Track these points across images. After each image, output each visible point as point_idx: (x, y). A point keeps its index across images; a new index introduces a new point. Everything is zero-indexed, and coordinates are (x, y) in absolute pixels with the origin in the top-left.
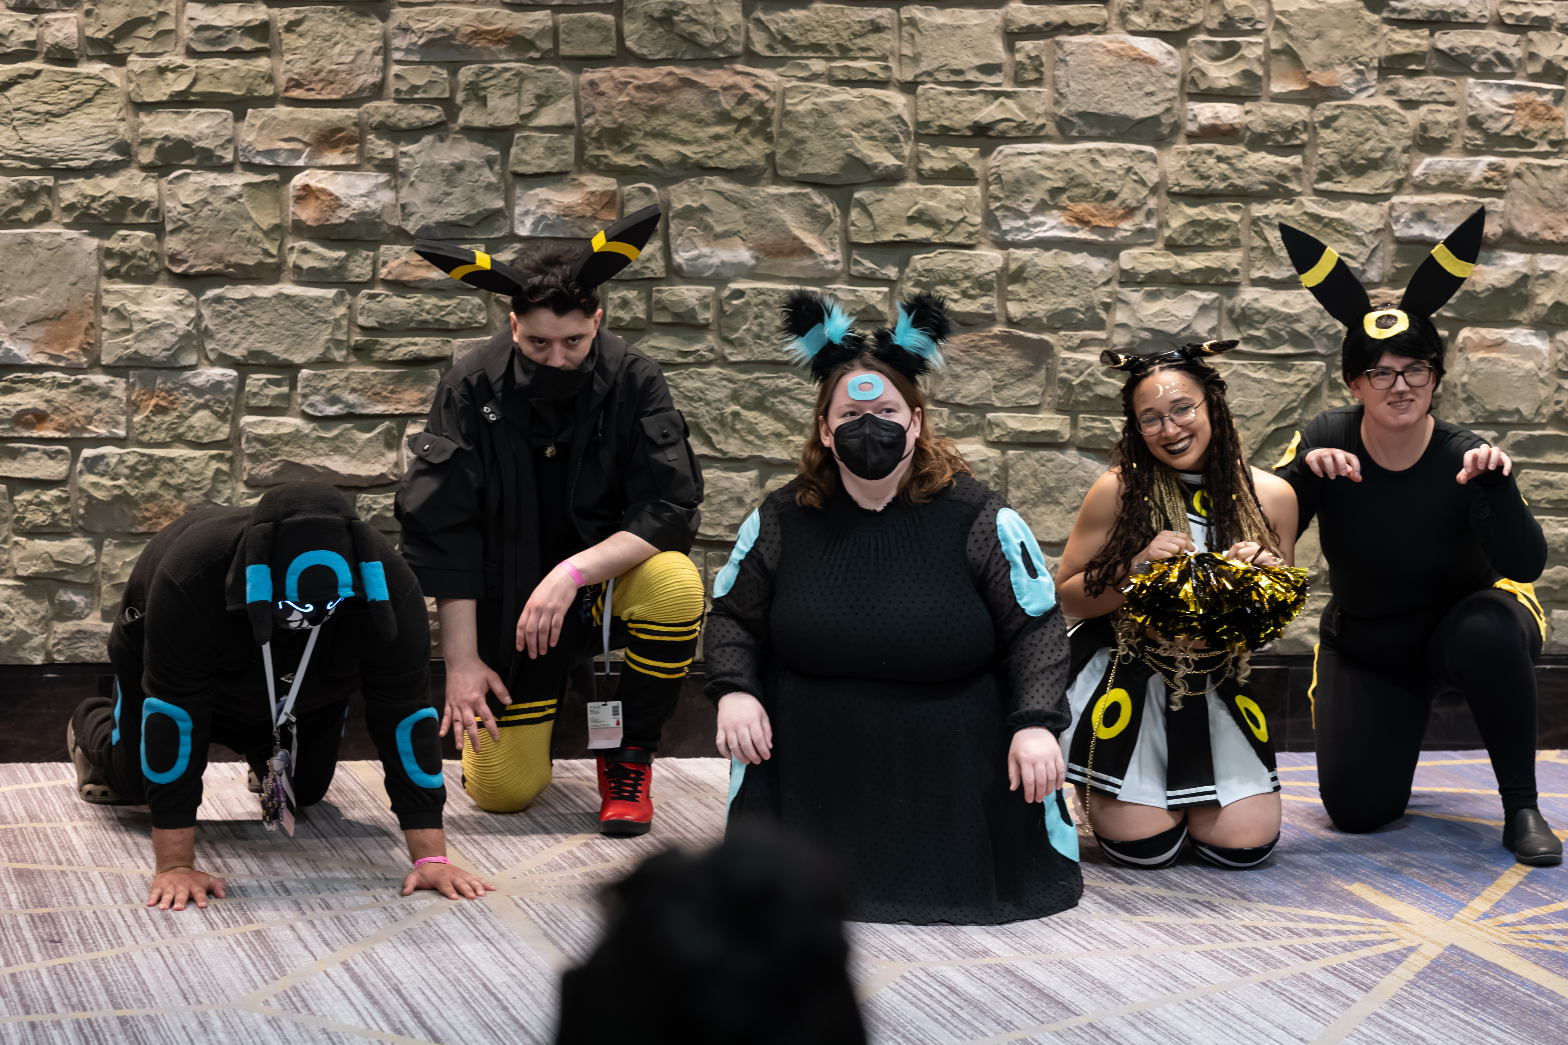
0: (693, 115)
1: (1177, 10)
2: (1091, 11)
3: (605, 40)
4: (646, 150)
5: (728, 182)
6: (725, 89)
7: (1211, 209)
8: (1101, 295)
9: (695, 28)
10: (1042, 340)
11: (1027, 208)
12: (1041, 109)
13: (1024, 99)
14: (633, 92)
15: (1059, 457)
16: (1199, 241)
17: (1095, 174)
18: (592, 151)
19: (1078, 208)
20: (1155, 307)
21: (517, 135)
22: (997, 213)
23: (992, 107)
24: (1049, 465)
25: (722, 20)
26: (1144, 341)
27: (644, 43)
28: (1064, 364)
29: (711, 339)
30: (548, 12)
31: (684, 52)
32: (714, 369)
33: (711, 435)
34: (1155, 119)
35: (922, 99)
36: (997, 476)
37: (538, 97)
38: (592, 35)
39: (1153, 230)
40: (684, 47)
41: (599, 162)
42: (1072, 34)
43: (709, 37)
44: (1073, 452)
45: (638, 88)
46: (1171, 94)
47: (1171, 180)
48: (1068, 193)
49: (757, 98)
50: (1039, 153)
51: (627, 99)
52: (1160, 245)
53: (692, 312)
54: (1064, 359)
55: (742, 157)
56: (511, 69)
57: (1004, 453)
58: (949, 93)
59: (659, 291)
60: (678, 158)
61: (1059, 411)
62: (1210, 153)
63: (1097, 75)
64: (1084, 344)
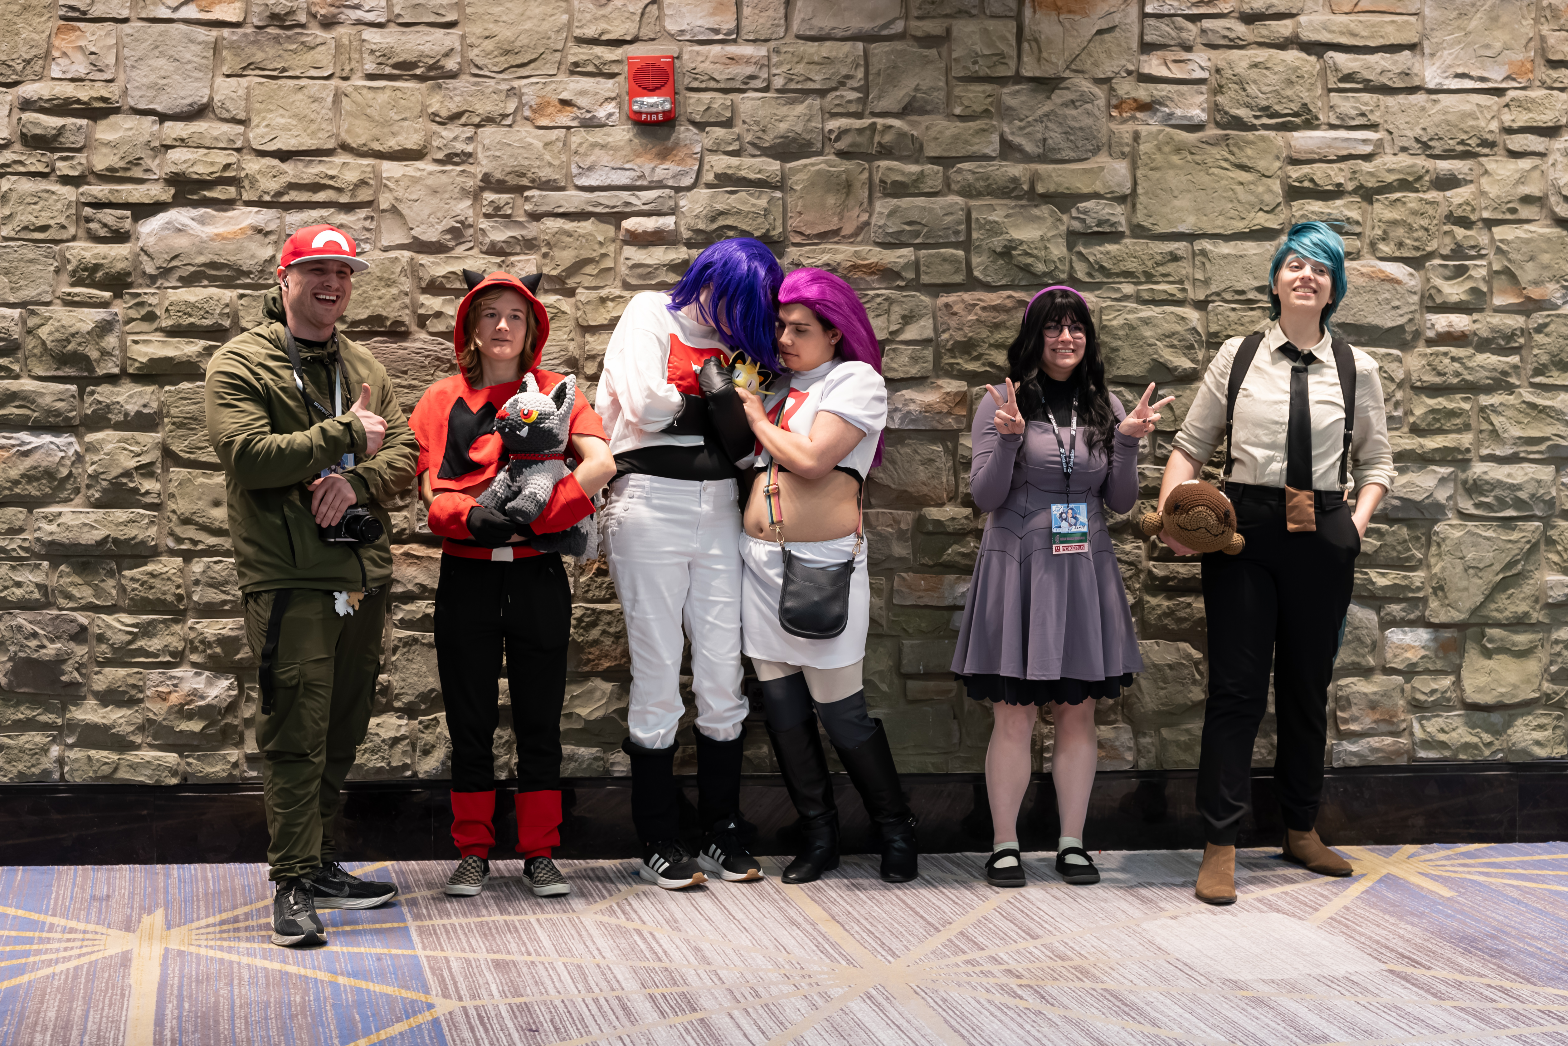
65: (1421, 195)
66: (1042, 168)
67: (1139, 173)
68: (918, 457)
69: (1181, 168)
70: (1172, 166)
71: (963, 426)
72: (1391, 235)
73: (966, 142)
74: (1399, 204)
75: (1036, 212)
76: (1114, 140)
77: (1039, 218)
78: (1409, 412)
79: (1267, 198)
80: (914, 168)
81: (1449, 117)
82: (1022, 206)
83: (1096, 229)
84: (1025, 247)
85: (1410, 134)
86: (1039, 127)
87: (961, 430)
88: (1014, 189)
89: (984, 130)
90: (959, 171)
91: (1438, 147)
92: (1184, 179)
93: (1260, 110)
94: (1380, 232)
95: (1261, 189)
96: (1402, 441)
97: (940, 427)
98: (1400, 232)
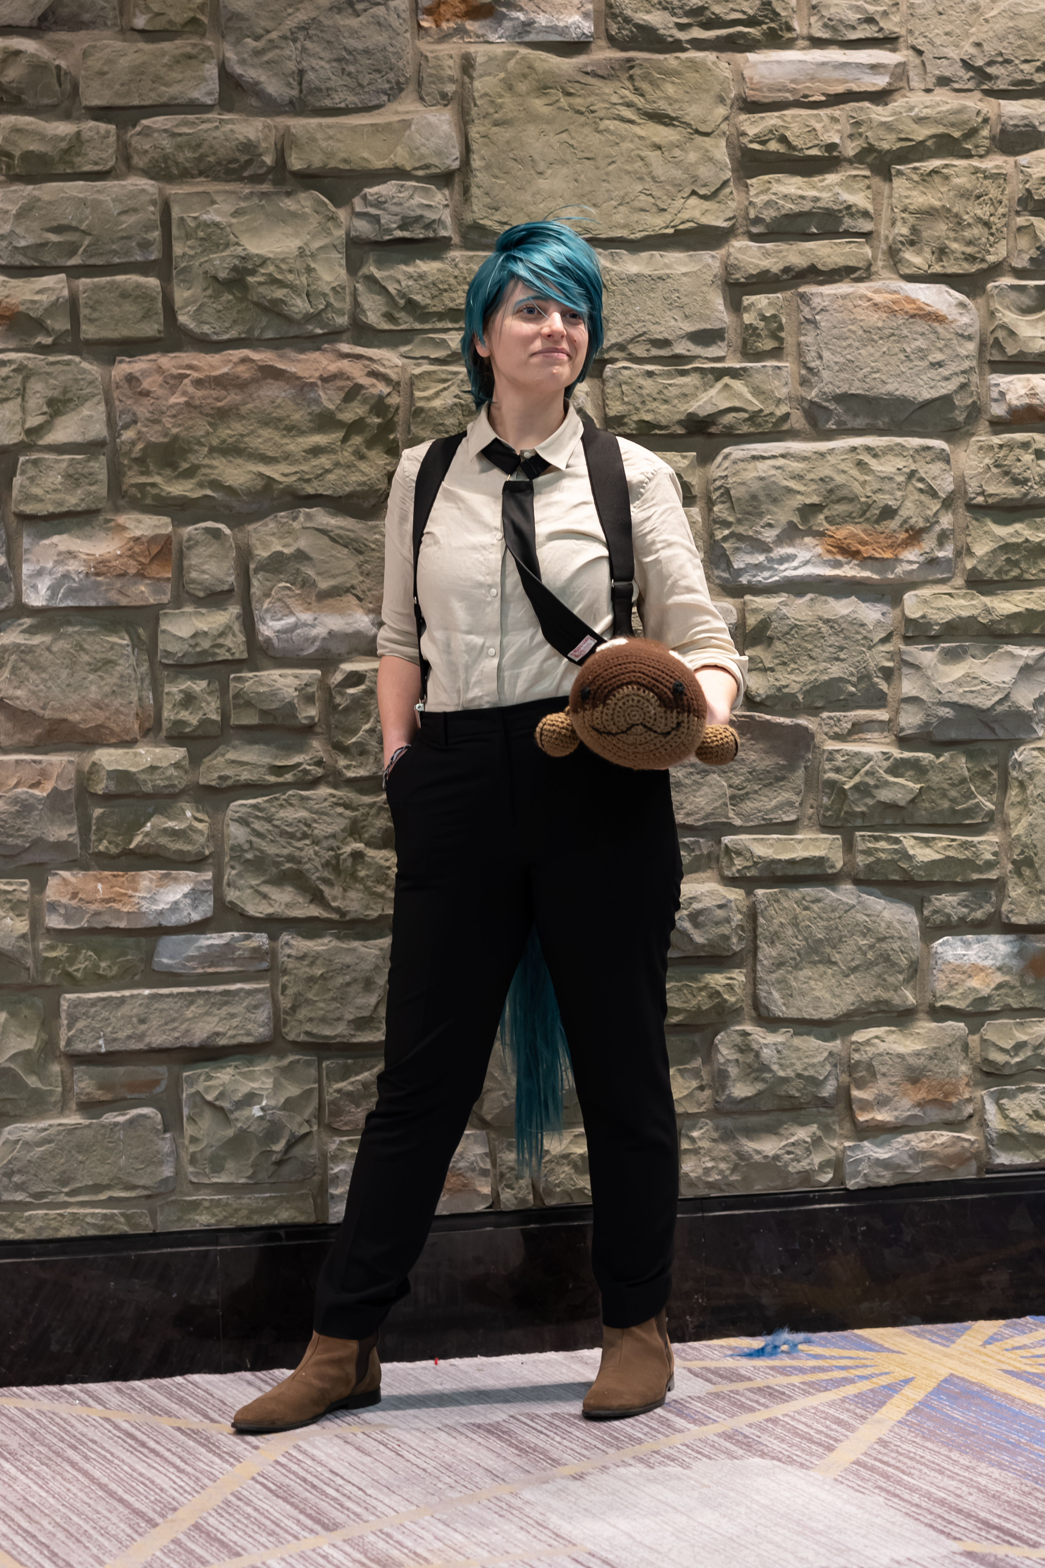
0: (280, 420)
1: (970, 243)
2: (847, 249)
3: (147, 316)
4: (214, 475)
5: (334, 515)
6: (325, 380)
7: (1030, 527)
8: (880, 657)
9: (279, 293)
10: (798, 726)
11: (769, 535)
12: (782, 392)
13: (757, 379)
14: (191, 389)
15: (829, 894)
16: (1015, 573)
17: (864, 484)
18: (133, 478)
19: (842, 533)
20: (957, 671)
21: (22, 459)
22: (725, 545)
23: (713, 392)
24: (815, 907)
25: (319, 279)
26: (944, 722)
27: (205, 317)
28: (830, 760)
29: (317, 747)
30: (63, 276)
31: (263, 330)
32: (324, 791)
33: (322, 887)
34: (946, 400)
35: (611, 383)
36: (742, 928)
37: (51, 402)
38: (129, 308)
39: (948, 560)
40: (264, 320)
41: (144, 495)
42: (821, 283)
43: (300, 306)
44: (849, 887)
45: (198, 383)
46: (967, 364)
47: (972, 487)
48: (826, 512)
49: (374, 391)
50: (783, 456)
51: (183, 400)
52: (959, 581)
53: (290, 708)
54: (831, 752)
55: (355, 477)
56: (10, 362)
57: (749, 893)
58: (650, 374)
59: (239, 679)
60: (260, 484)
61: (825, 828)
62: (1026, 445)
63: (861, 340)
64: (858, 729)
65: (975, 163)
66: (298, 124)
67: (474, 132)
68: (86, 658)
69: (548, 123)
70: (533, 118)
71: (165, 599)
72: (925, 234)
73: (157, 79)
74: (937, 179)
75: (289, 204)
76: (427, 71)
77: (294, 215)
78: (964, 551)
79: (705, 172)
80: (63, 128)
81: (1022, 23)
82: (263, 195)
83: (399, 234)
84: (271, 269)
85: (954, 53)
86: (290, 50)
87: (162, 606)
88: (249, 163)
89: (190, 57)
90: (147, 132)
91: (1003, 76)
92: (554, 139)
93: (688, 14)
94: (905, 231)
95: (692, 157)
96: (954, 602)
97: (124, 602)
98: (941, 228)
